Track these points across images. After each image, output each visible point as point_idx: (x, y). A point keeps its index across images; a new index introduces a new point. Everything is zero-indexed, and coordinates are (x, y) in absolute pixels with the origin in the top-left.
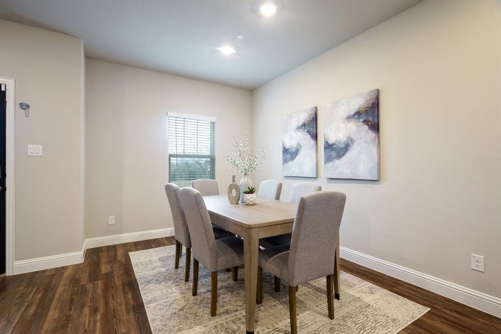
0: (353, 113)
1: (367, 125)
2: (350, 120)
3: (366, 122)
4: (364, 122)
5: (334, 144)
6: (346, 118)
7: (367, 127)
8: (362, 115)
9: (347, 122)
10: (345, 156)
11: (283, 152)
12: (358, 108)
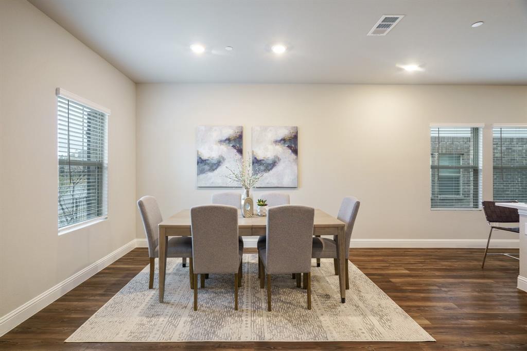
0: (279, 139)
1: (291, 149)
2: (277, 143)
3: (289, 147)
4: (288, 146)
5: (263, 160)
6: (274, 142)
7: (290, 151)
8: (287, 142)
9: (274, 145)
10: (273, 170)
11: (198, 163)
12: (284, 136)
